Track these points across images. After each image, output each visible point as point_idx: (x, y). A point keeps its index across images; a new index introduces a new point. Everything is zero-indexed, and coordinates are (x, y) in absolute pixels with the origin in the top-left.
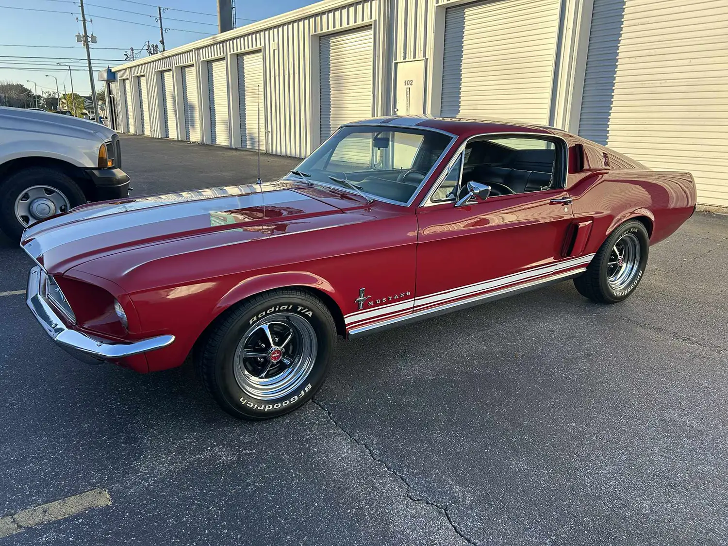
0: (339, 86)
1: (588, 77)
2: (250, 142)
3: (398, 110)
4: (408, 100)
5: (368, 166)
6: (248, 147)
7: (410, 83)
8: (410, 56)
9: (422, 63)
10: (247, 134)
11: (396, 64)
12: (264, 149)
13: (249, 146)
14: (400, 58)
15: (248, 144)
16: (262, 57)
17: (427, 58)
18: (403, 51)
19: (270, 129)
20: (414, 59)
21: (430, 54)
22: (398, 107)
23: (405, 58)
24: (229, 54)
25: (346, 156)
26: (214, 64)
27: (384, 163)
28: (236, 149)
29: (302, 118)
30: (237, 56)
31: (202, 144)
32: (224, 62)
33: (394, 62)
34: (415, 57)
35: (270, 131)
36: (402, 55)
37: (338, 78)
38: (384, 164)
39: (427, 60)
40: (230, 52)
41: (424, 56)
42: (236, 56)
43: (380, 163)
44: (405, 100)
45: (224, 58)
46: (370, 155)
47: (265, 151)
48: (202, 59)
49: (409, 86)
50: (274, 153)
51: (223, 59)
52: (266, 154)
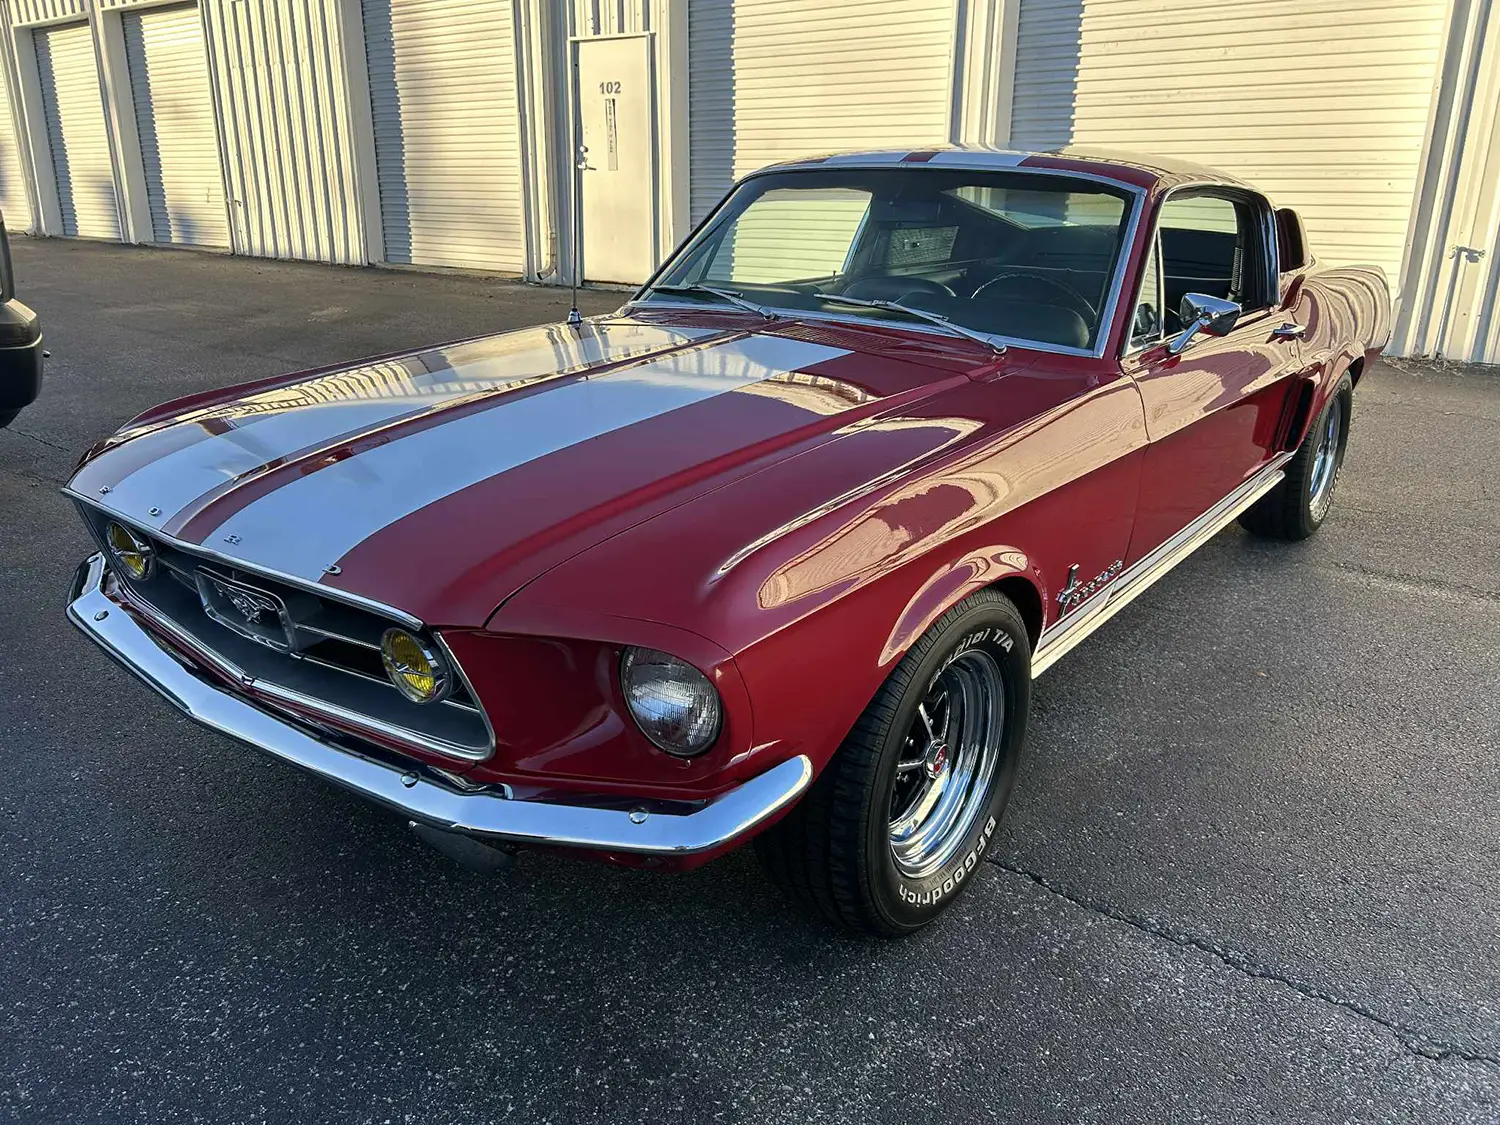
0: (419, 95)
1: (1021, 81)
2: (177, 228)
3: (587, 150)
4: (613, 126)
5: (521, 276)
6: (174, 240)
7: (615, 87)
8: (609, 26)
9: (644, 43)
10: (169, 210)
11: (576, 44)
12: (227, 243)
13: (176, 238)
14: (584, 30)
15: (173, 234)
16: (199, 19)
17: (652, 31)
18: (590, 15)
19: (238, 196)
20: (622, 35)
21: (661, 24)
22: (586, 141)
23: (597, 29)
24: (99, 10)
25: (447, 255)
26: (53, 36)
27: (559, 268)
28: (141, 246)
29: (328, 169)
30: (122, 18)
31: (36, 237)
32: (87, 30)
33: (570, 39)
34: (621, 29)
35: (241, 200)
36: (591, 24)
37: (418, 77)
38: (560, 273)
39: (653, 36)
40: (103, 5)
41: (647, 26)
42: (119, 16)
43: (550, 271)
44: (605, 128)
45: (87, 20)
46: (523, 252)
47: (230, 251)
48: (16, 23)
49: (613, 95)
50: (257, 252)
51: (83, 22)
52: (234, 256)
